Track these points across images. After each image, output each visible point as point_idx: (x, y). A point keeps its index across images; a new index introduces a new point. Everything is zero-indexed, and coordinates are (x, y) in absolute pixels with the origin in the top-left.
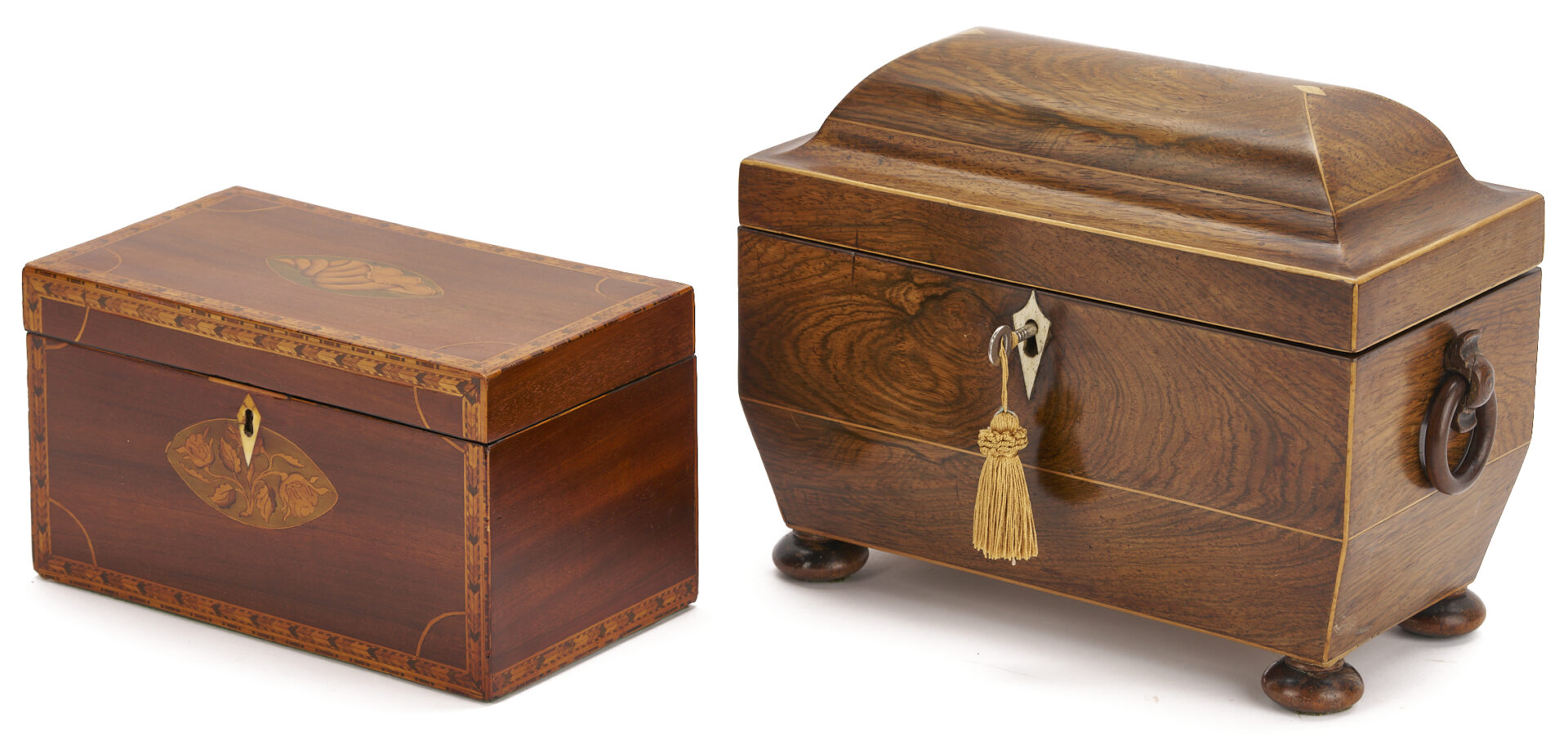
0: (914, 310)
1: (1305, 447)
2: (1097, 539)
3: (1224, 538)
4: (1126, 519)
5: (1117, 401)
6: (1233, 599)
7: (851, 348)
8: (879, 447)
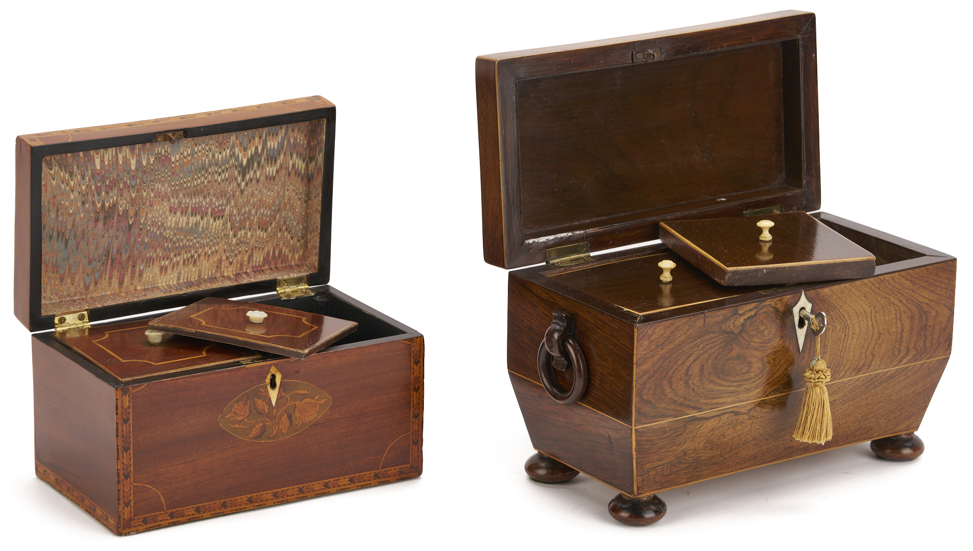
0: (738, 330)
5: (845, 332)
7: (702, 369)
8: (713, 419)
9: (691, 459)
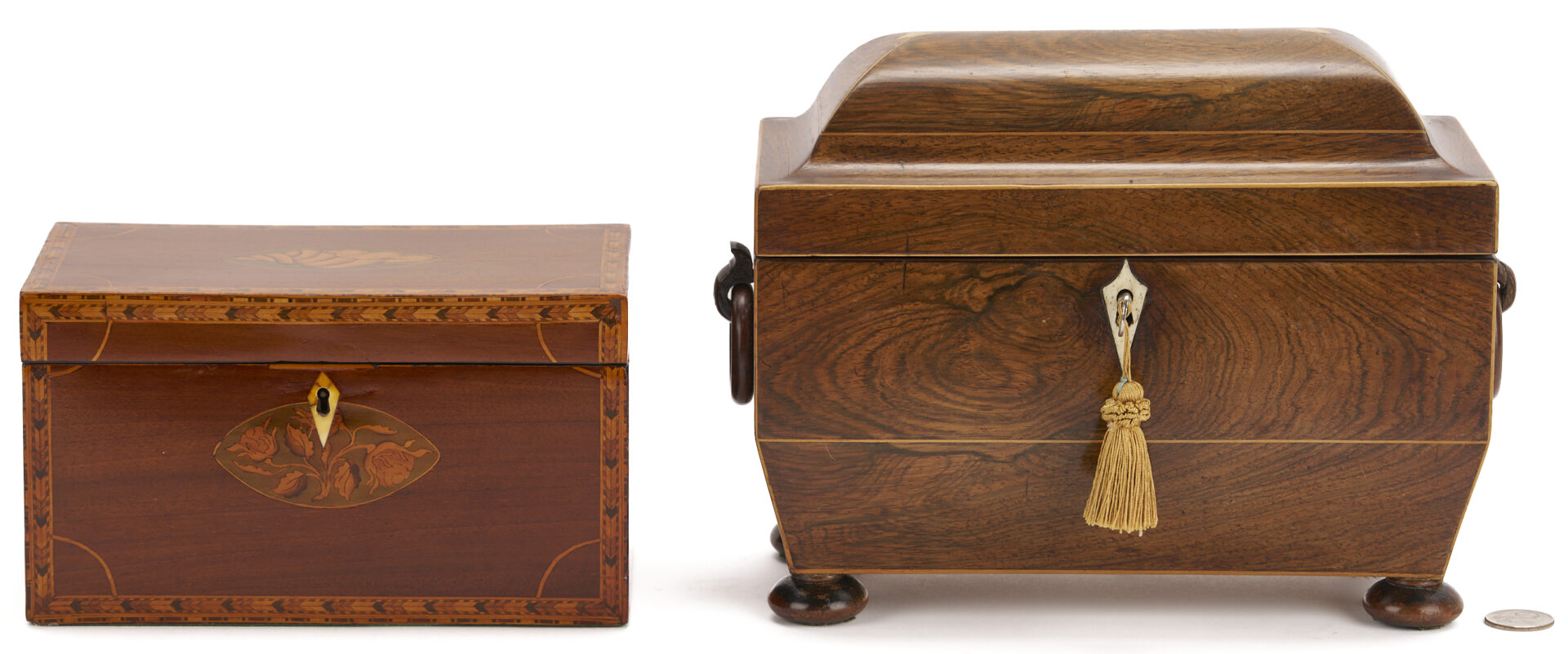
0: (980, 306)
1: (1445, 357)
2: (1192, 502)
3: (1348, 468)
4: (1233, 473)
5: (1228, 353)
6: (1346, 531)
7: (902, 361)
8: (931, 460)
9: (901, 524)
